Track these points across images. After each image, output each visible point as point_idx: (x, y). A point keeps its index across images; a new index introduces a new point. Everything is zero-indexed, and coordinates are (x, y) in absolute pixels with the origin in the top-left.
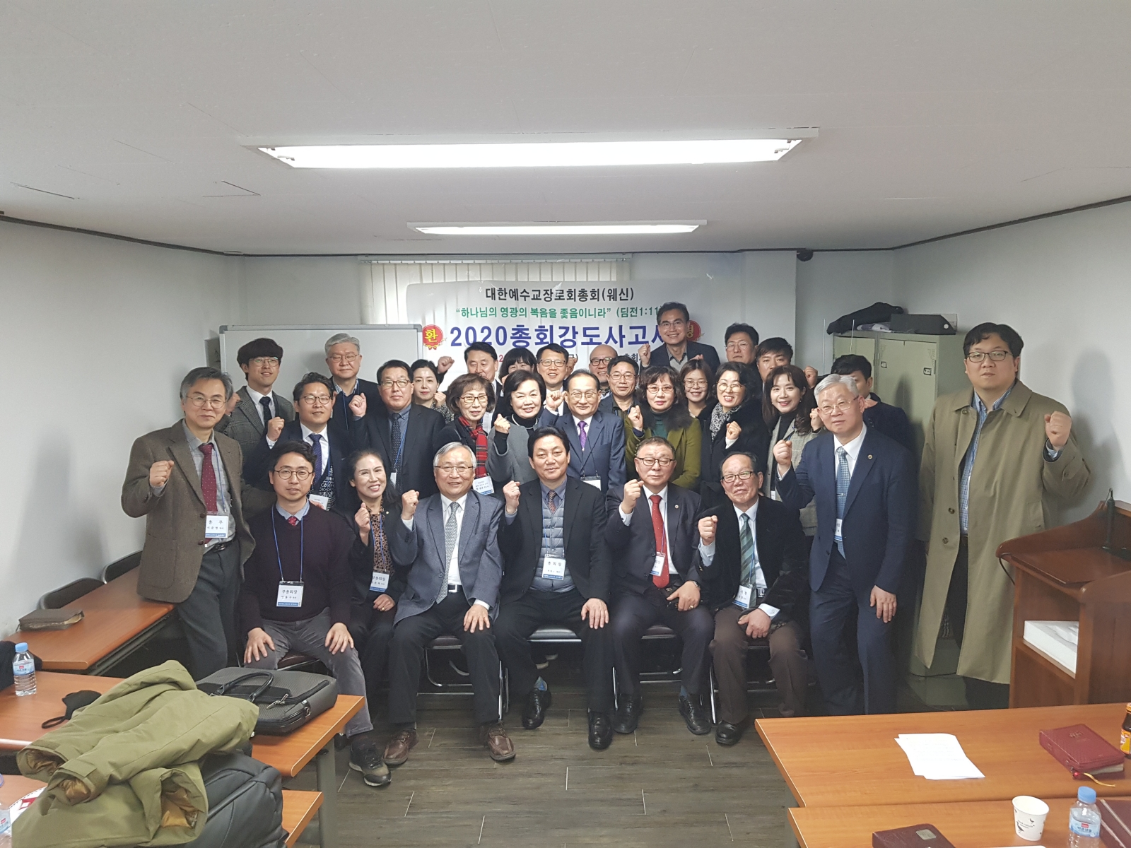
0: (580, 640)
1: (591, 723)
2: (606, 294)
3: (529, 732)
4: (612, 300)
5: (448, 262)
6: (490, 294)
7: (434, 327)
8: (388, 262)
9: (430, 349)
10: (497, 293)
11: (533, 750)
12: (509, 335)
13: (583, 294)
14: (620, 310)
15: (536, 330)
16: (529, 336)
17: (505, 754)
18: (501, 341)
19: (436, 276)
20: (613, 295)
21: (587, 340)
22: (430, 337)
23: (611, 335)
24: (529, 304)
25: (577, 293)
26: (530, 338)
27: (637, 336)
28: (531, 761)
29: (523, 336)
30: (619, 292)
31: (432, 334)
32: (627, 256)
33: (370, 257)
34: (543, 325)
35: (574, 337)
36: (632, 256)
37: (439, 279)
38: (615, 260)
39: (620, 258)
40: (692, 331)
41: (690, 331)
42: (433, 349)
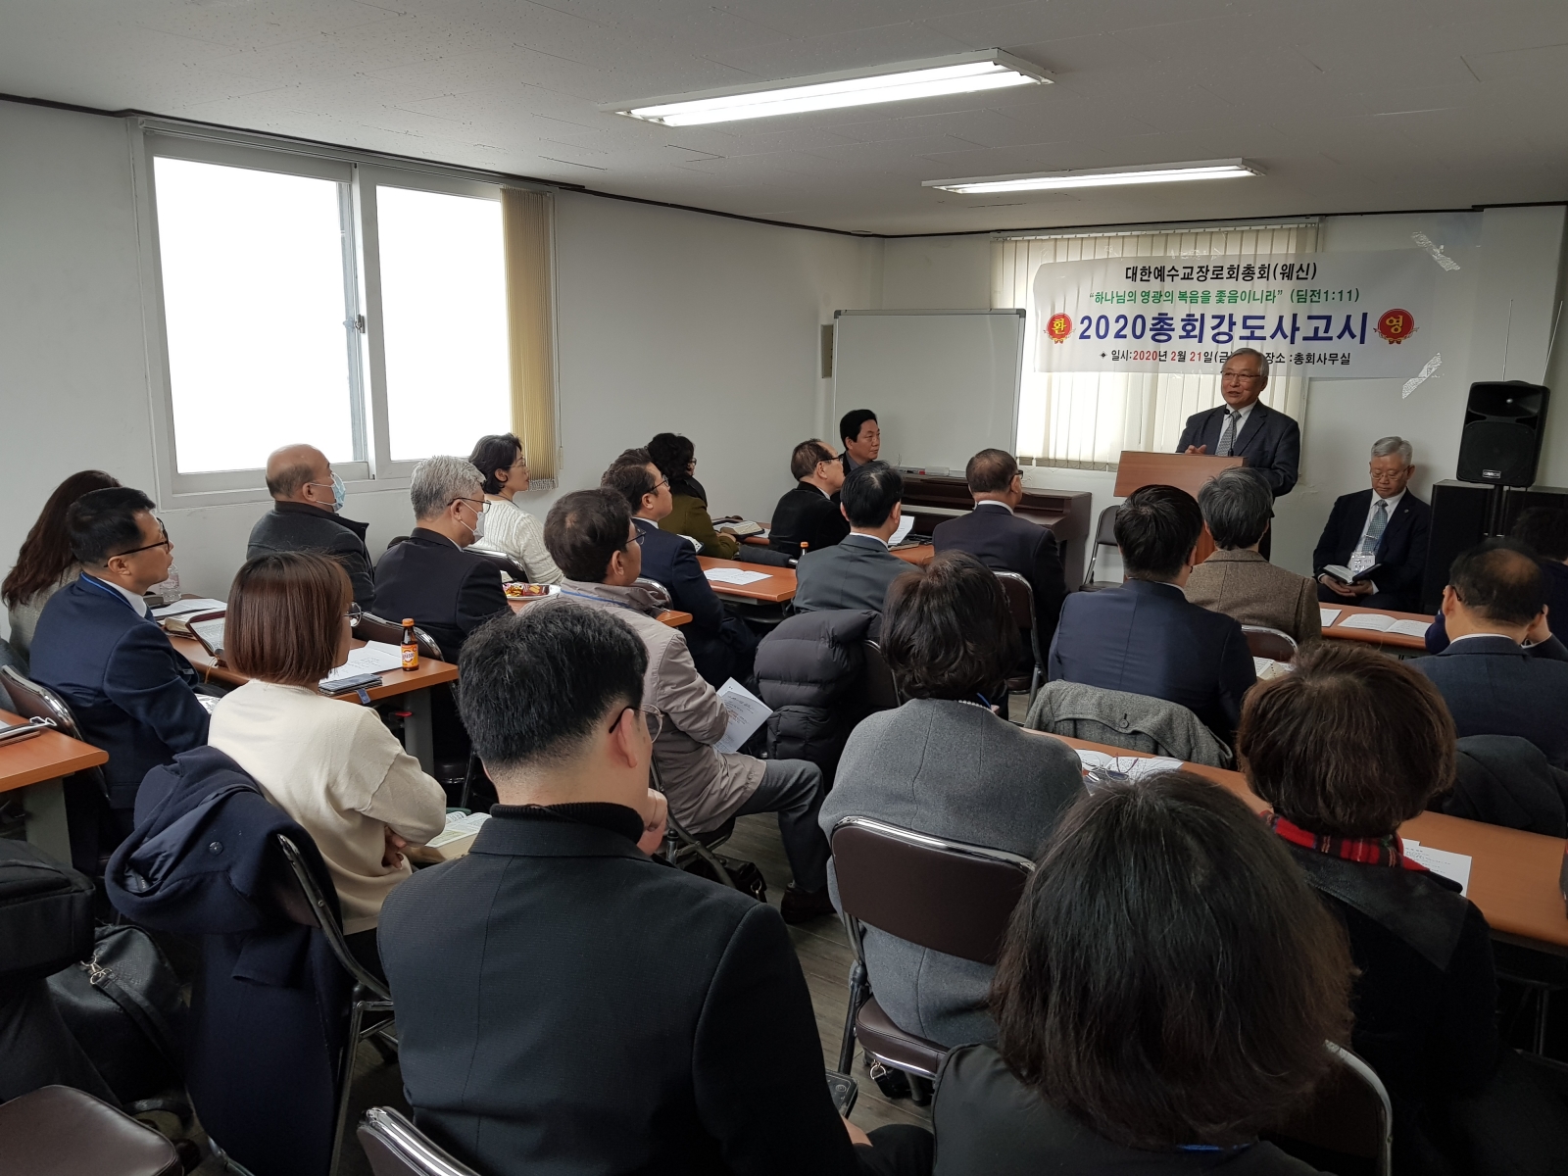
2: (1279, 271)
4: (1286, 278)
5: (1086, 235)
6: (1130, 273)
7: (1064, 316)
9: (1056, 342)
10: (1139, 272)
12: (1149, 326)
13: (1249, 272)
15: (1183, 320)
16: (1173, 327)
20: (1288, 272)
21: (1247, 333)
22: (1057, 327)
23: (1280, 327)
24: (1181, 286)
25: (1241, 270)
26: (1173, 330)
27: (1316, 329)
29: (1166, 326)
30: (1296, 269)
31: (1060, 324)
34: (1192, 313)
35: (1231, 329)
36: (1321, 221)
37: (1074, 257)
38: (1296, 226)
39: (1302, 223)
40: (1401, 324)
41: (1398, 324)
42: (1059, 343)
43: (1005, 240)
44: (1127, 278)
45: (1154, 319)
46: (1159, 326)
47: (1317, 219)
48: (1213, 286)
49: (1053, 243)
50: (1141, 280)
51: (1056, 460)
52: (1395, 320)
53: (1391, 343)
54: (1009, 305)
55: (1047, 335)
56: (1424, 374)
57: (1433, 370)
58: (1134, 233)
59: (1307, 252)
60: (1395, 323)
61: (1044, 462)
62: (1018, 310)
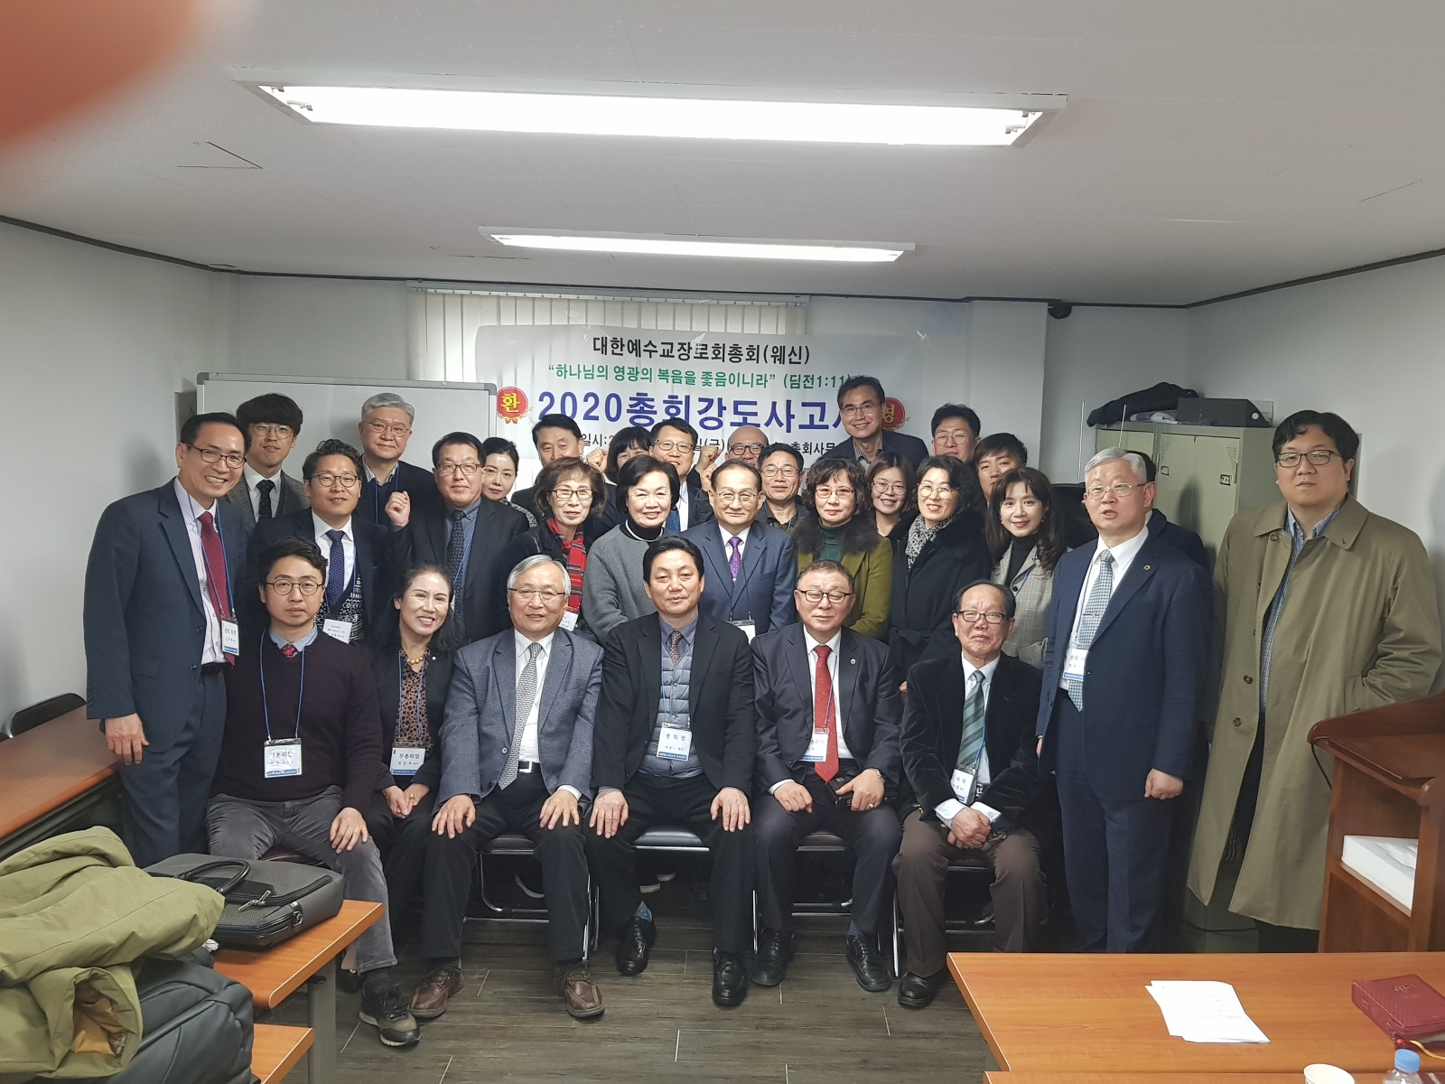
0: (707, 849)
1: (717, 968)
2: (769, 353)
3: (628, 980)
4: (778, 362)
5: (539, 295)
6: (599, 344)
7: (516, 391)
8: (451, 291)
9: (507, 422)
10: (609, 344)
11: (631, 1005)
12: (626, 405)
13: (736, 353)
14: (788, 378)
15: (665, 402)
16: (654, 409)
17: (589, 1008)
18: (613, 415)
19: (522, 315)
20: (779, 355)
21: (739, 419)
22: (508, 404)
23: (774, 414)
24: (656, 363)
25: (727, 350)
26: (655, 413)
27: (812, 417)
28: (626, 1020)
29: (646, 409)
30: (788, 351)
31: (511, 401)
32: (802, 298)
33: (425, 284)
34: (675, 394)
35: (720, 415)
36: (810, 301)
37: (525, 320)
38: (785, 305)
39: (792, 302)
40: (893, 414)
41: (890, 413)
42: (511, 423)
43: (427, 292)
44: (595, 349)
45: (631, 399)
46: (638, 408)
47: (807, 298)
48: (697, 367)
49: (495, 301)
50: (613, 353)
58: (599, 298)
59: (798, 333)
60: (887, 412)
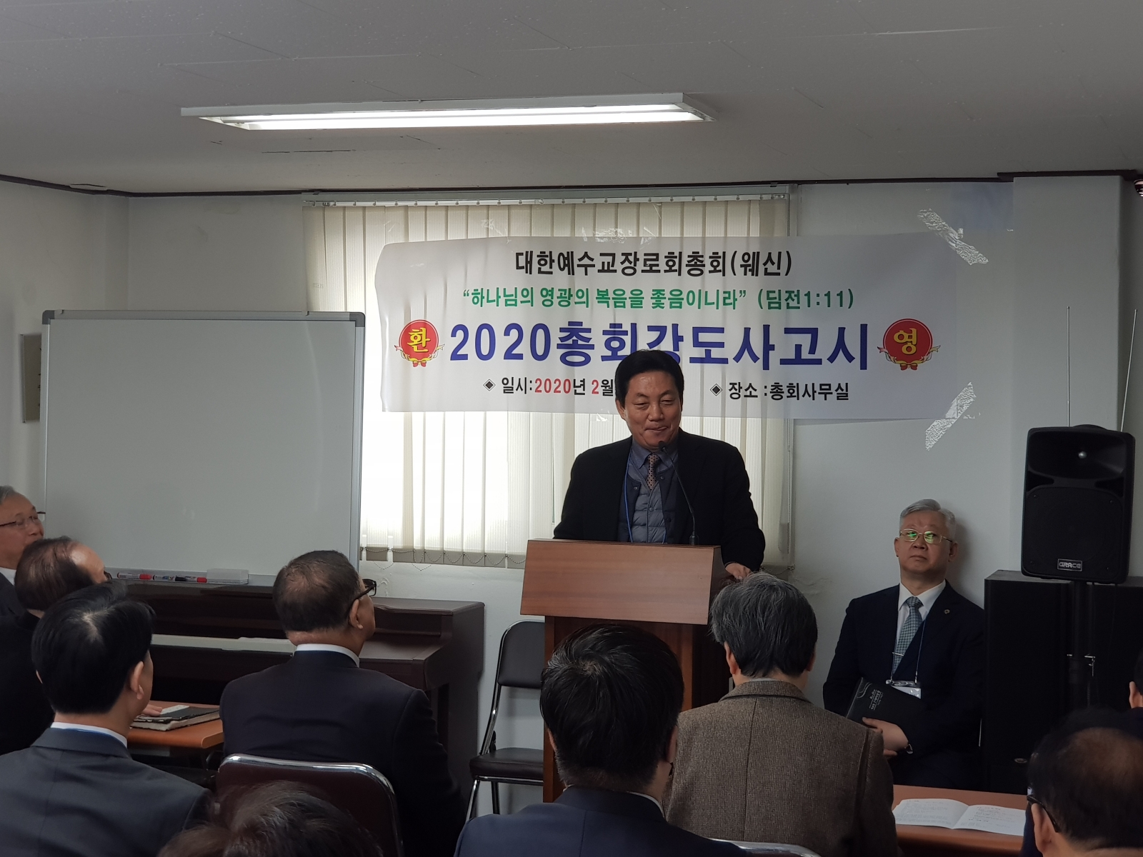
2: (739, 261)
4: (749, 273)
6: (522, 261)
7: (424, 324)
9: (415, 365)
10: (536, 260)
13: (696, 263)
14: (764, 295)
15: (605, 333)
18: (540, 351)
19: (433, 228)
20: (751, 264)
21: (700, 352)
22: (416, 342)
23: (746, 345)
24: (594, 281)
25: (685, 260)
27: (798, 348)
29: (580, 342)
31: (419, 338)
33: (321, 196)
36: (792, 191)
37: (436, 235)
38: (758, 197)
39: (767, 193)
40: (914, 340)
41: (910, 341)
42: (420, 366)
43: (326, 206)
44: (518, 267)
45: (562, 330)
46: (570, 342)
47: (787, 188)
48: (646, 283)
49: (401, 212)
50: (540, 272)
51: (425, 552)
52: (906, 335)
53: (903, 368)
54: (339, 307)
55: (399, 353)
56: (953, 413)
57: (965, 408)
58: (525, 202)
59: (775, 235)
60: (906, 339)
61: (406, 555)
62: (352, 314)
